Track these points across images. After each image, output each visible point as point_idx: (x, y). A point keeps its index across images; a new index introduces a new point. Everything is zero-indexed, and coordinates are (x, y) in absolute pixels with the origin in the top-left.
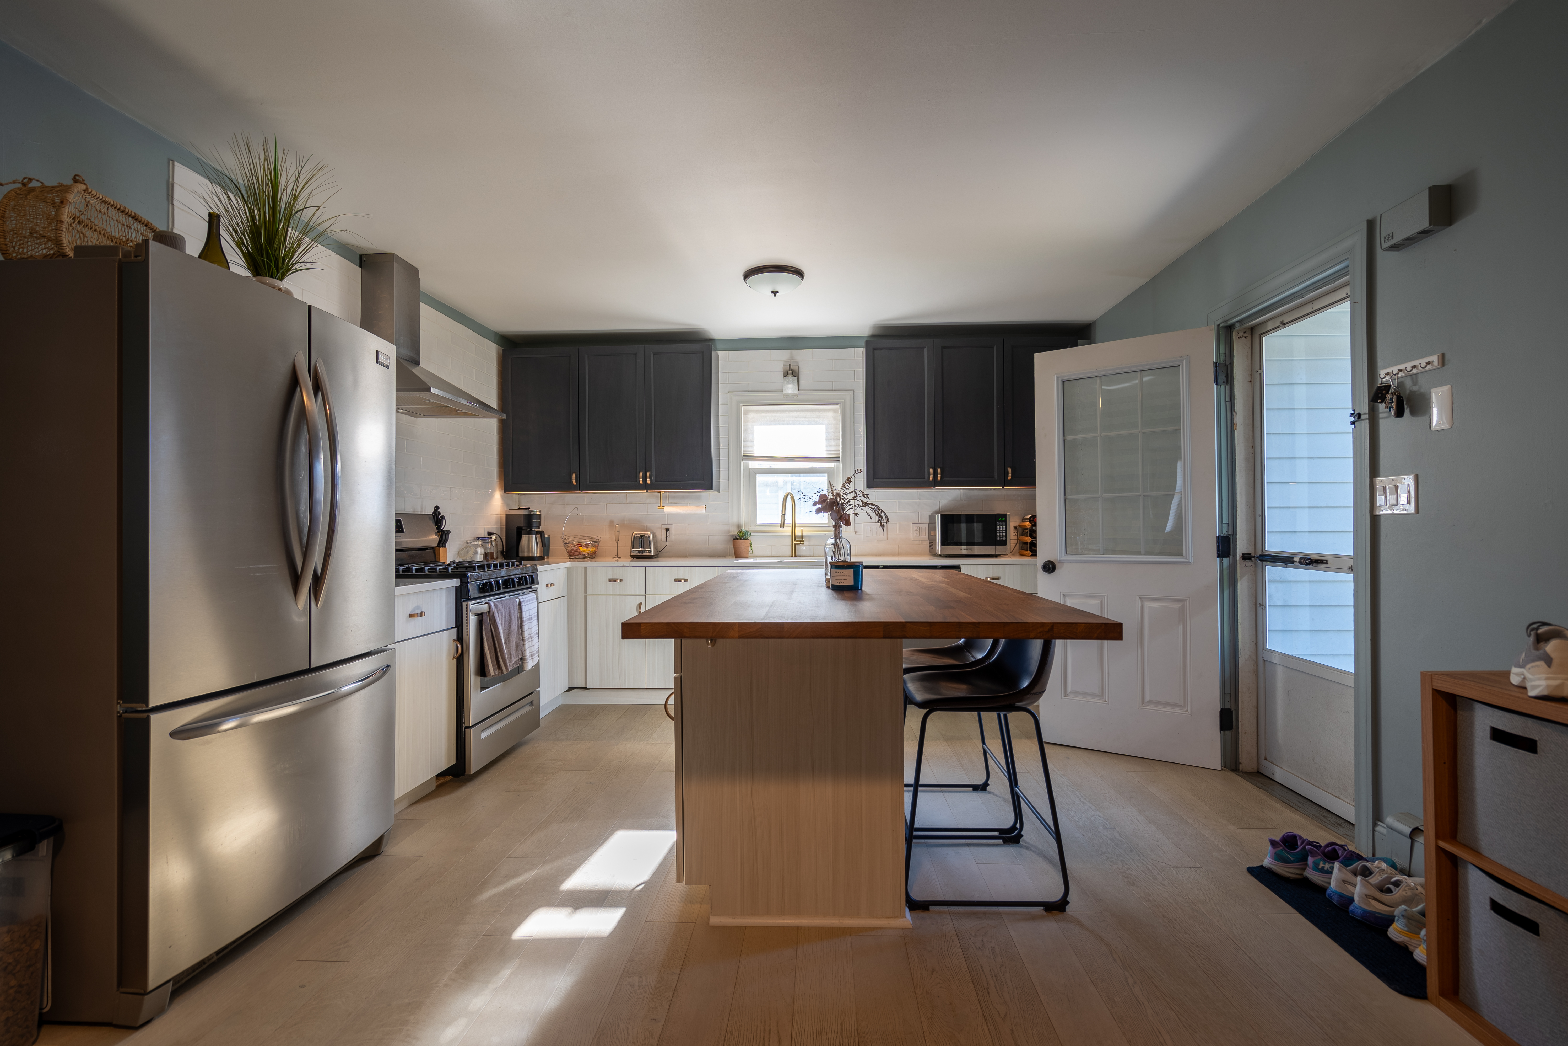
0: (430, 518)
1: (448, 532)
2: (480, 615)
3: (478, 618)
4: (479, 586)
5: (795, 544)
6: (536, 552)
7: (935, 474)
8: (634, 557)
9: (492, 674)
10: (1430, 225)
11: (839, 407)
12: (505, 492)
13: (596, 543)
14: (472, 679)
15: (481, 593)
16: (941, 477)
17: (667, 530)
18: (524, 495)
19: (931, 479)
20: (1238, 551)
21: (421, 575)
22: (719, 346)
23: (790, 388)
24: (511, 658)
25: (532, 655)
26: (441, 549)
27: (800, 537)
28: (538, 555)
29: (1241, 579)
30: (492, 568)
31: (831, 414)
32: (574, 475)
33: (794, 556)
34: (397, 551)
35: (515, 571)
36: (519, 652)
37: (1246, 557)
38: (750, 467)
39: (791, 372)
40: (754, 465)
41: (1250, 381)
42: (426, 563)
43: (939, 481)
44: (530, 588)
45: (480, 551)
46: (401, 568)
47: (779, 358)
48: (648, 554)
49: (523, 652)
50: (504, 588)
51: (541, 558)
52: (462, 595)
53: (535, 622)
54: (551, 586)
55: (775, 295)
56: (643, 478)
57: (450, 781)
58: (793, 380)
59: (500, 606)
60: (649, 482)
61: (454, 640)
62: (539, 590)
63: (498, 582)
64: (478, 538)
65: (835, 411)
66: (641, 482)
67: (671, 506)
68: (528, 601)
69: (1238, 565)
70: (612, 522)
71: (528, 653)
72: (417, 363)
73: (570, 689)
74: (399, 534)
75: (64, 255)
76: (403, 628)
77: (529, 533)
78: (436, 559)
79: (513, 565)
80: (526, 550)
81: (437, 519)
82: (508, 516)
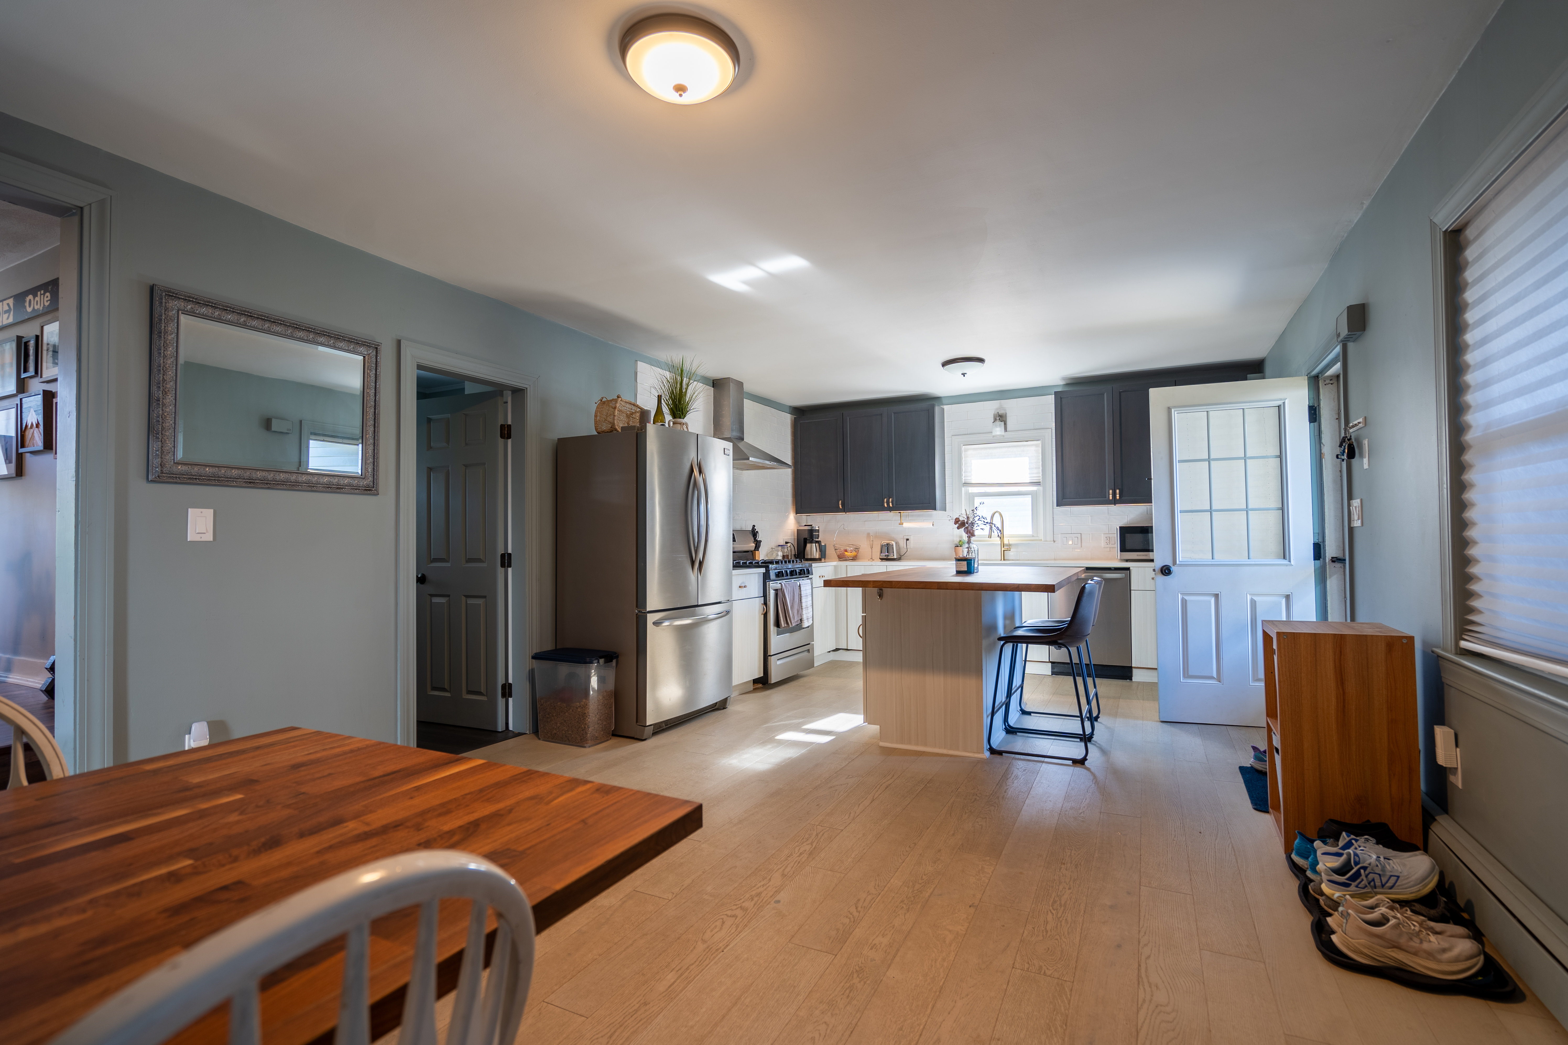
0: (750, 533)
1: (760, 541)
2: (776, 590)
3: (775, 592)
4: (776, 573)
5: (1004, 551)
6: (817, 555)
7: (1114, 494)
8: (882, 559)
9: (783, 626)
10: (1349, 332)
11: (1039, 442)
12: (796, 514)
13: (857, 549)
14: (772, 628)
15: (776, 577)
16: (1119, 496)
17: (907, 540)
18: (809, 515)
19: (1111, 498)
20: (1327, 555)
21: (745, 566)
22: (944, 401)
23: (998, 430)
24: (794, 618)
25: (808, 619)
26: (756, 552)
27: (1007, 545)
28: (817, 557)
29: (1330, 578)
30: (784, 563)
31: (1033, 448)
32: (840, 502)
33: (1003, 560)
34: (734, 552)
35: (798, 566)
36: (800, 615)
37: (1334, 560)
38: (970, 492)
39: (1001, 418)
40: (972, 490)
41: (1337, 419)
42: (748, 560)
43: (1118, 500)
44: (808, 577)
45: (780, 554)
46: (735, 562)
47: (991, 407)
48: (892, 557)
49: (801, 615)
50: (790, 576)
51: (819, 560)
52: (766, 577)
53: (810, 598)
54: (822, 577)
55: (964, 376)
56: (887, 503)
57: (761, 688)
58: (1000, 425)
59: (788, 586)
60: (891, 505)
61: (762, 604)
62: (813, 579)
63: (787, 571)
64: (779, 546)
65: (1037, 446)
66: (886, 506)
67: (910, 522)
68: (805, 584)
69: (1327, 567)
70: (868, 534)
71: (805, 617)
72: (742, 439)
73: (837, 650)
74: (734, 543)
75: (616, 430)
76: (737, 594)
77: (811, 542)
78: (754, 558)
79: (797, 562)
80: (809, 554)
81: (754, 533)
82: (798, 530)
